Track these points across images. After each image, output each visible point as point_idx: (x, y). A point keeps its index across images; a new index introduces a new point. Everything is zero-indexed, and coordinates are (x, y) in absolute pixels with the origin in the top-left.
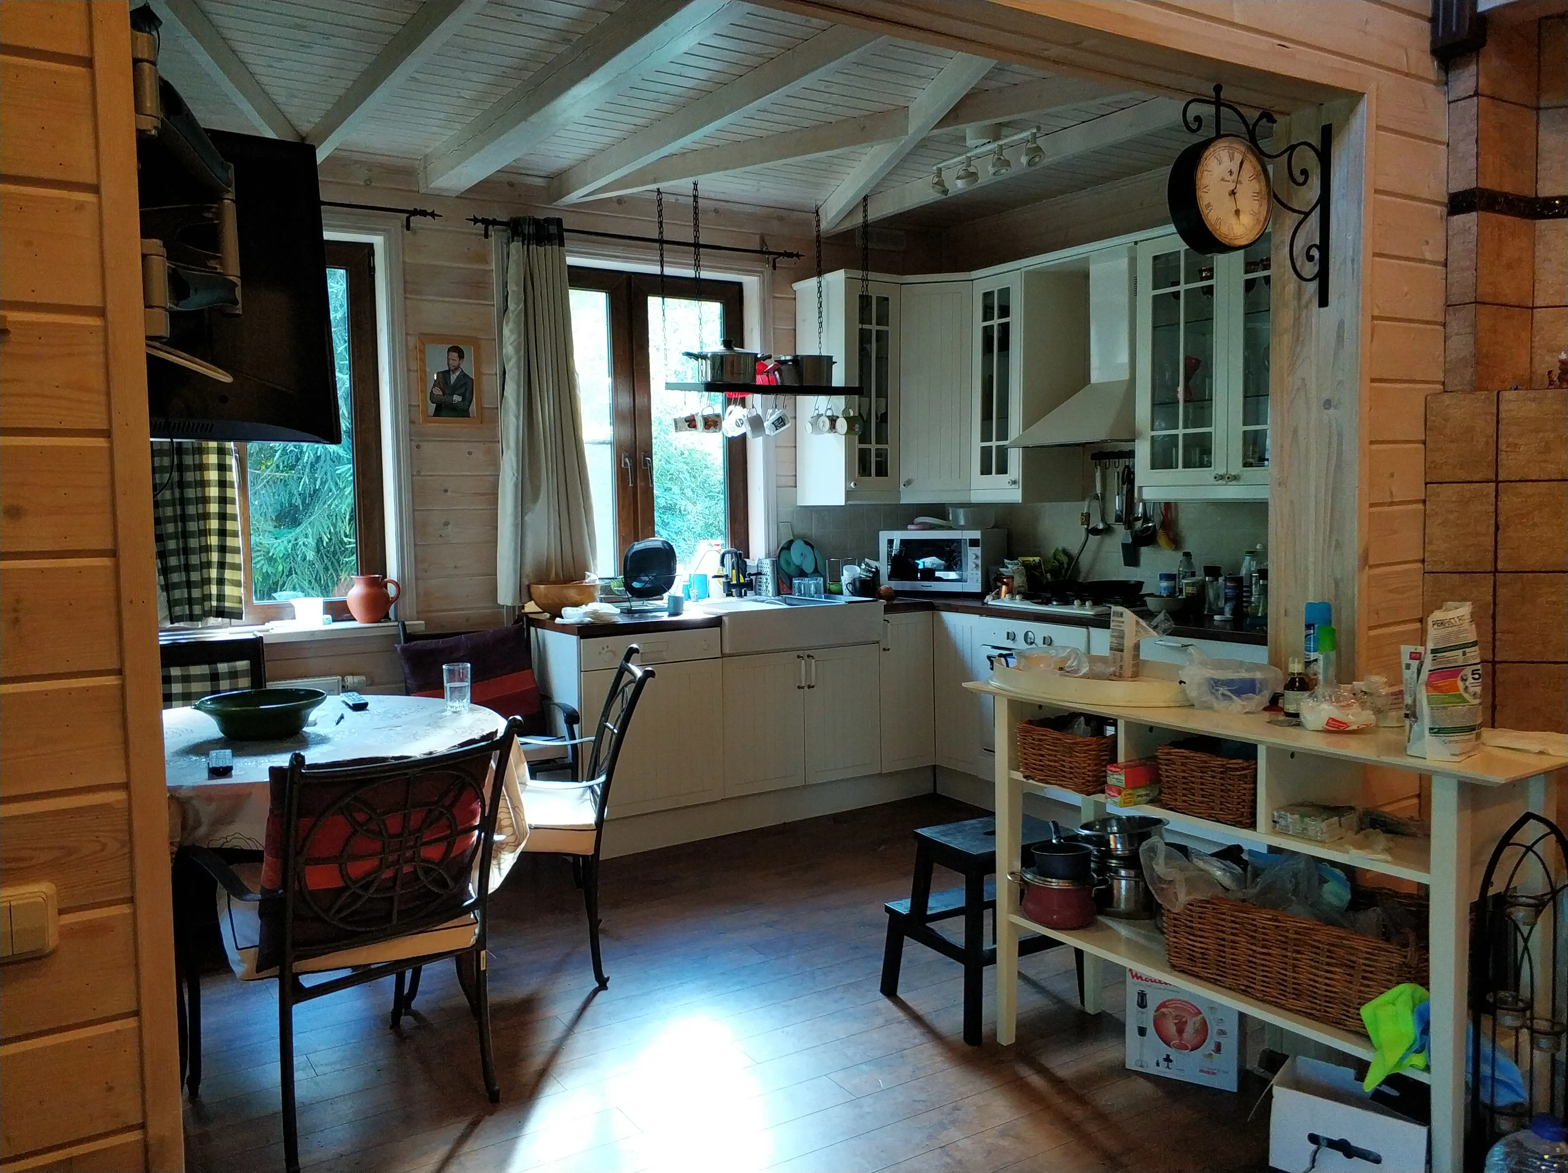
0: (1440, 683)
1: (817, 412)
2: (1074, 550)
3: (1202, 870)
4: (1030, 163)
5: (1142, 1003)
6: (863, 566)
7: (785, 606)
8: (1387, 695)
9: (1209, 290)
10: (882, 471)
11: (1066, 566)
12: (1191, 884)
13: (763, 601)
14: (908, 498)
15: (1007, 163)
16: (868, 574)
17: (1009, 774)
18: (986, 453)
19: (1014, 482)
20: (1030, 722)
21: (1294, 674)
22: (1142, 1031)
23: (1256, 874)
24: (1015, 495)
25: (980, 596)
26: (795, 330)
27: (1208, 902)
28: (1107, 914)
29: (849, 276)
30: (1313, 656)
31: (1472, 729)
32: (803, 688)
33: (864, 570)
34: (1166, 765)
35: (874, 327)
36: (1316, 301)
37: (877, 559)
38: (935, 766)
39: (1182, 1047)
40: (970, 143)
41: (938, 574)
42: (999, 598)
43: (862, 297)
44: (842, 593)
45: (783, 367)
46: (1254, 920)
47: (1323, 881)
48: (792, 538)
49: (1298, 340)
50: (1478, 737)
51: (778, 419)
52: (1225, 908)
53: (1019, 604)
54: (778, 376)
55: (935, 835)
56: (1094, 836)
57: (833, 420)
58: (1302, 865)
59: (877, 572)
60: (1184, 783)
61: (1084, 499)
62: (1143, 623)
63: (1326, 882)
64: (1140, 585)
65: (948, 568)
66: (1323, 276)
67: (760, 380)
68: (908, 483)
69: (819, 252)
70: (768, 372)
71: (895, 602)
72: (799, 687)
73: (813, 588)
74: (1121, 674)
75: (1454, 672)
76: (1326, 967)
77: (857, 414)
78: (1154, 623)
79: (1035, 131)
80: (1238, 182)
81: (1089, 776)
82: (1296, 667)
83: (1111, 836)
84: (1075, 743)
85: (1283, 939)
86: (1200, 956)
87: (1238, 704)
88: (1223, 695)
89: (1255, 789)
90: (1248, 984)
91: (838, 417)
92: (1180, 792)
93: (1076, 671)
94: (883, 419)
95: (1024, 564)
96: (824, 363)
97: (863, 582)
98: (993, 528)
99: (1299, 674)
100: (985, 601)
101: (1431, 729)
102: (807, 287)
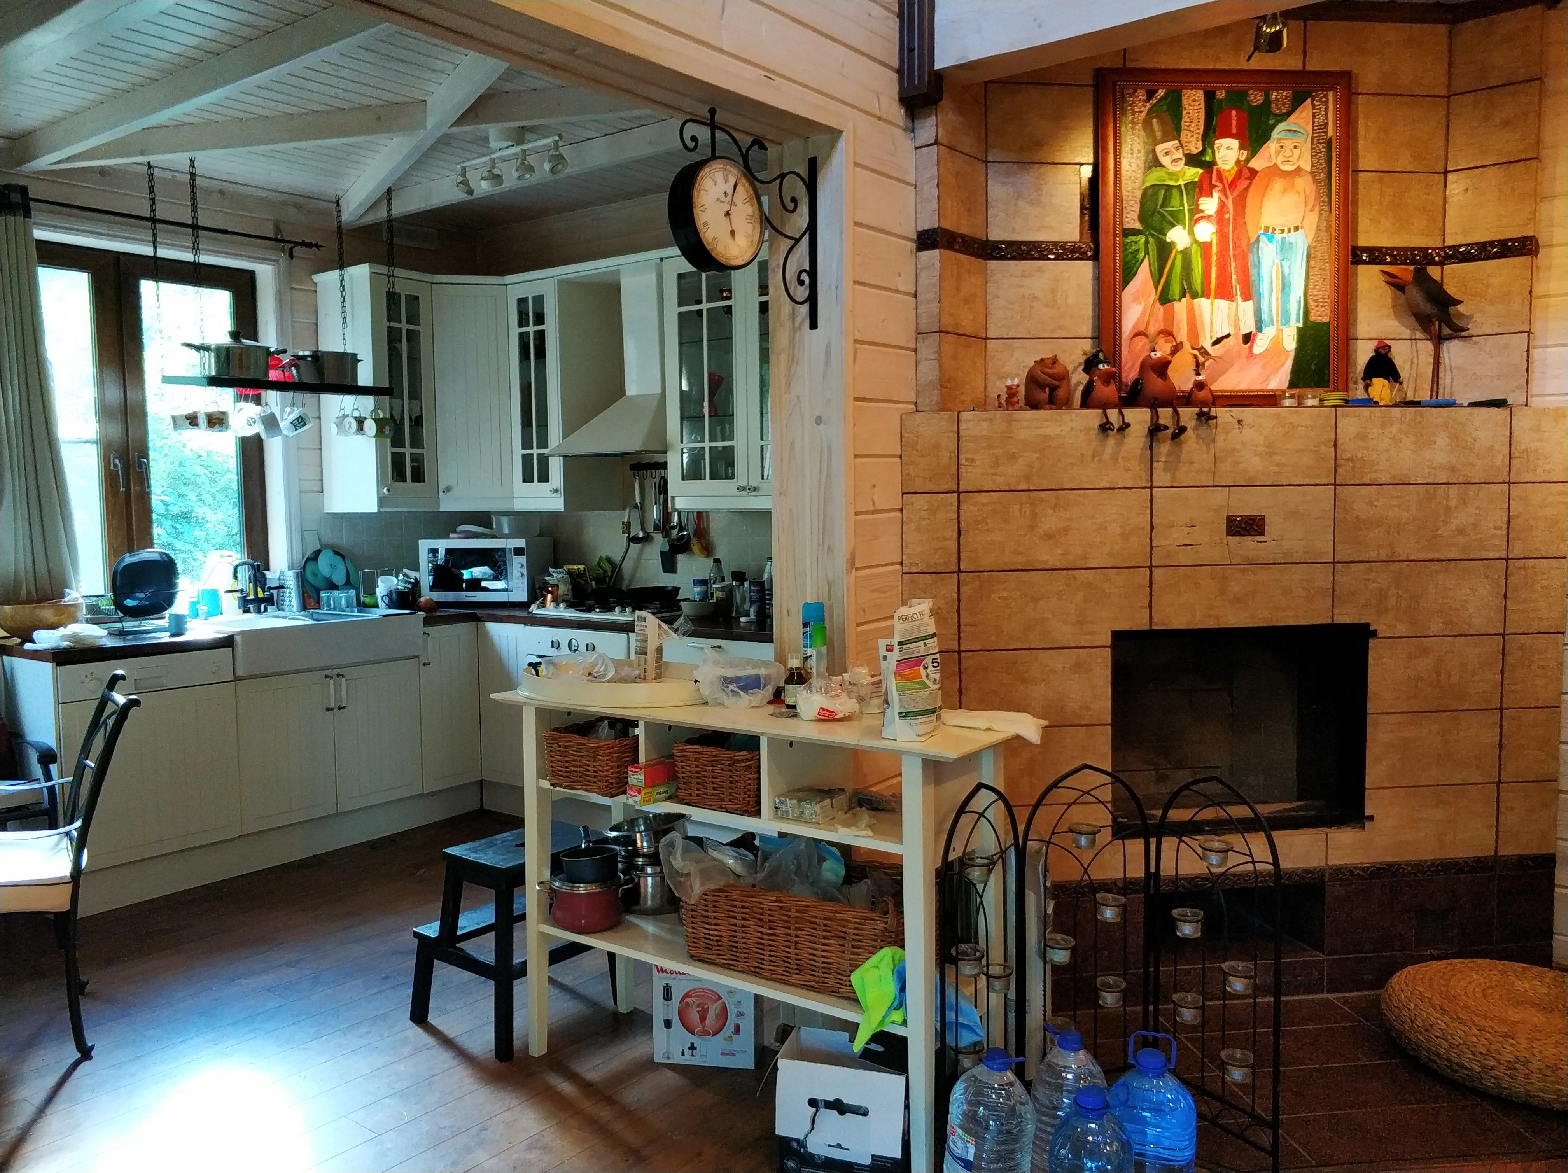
0: (907, 672)
1: (342, 412)
2: (617, 559)
3: (716, 860)
4: (553, 170)
5: (667, 996)
6: (401, 577)
7: (310, 622)
8: (867, 685)
9: (728, 310)
10: (418, 476)
11: (610, 574)
12: (705, 874)
13: (285, 618)
14: (448, 505)
15: (531, 169)
16: (406, 585)
17: (538, 783)
18: (527, 460)
19: (556, 491)
20: (556, 730)
21: (792, 669)
22: (668, 1024)
23: (765, 859)
24: (557, 504)
25: (525, 606)
26: (317, 324)
27: (720, 890)
28: (633, 913)
29: (374, 271)
30: (809, 651)
31: (933, 711)
32: (332, 709)
33: (402, 581)
34: (682, 761)
35: (404, 326)
36: (807, 323)
37: (416, 568)
38: (482, 781)
39: (705, 1033)
40: (493, 144)
41: (484, 584)
42: (544, 607)
43: (389, 293)
44: (376, 606)
45: (301, 363)
46: (761, 903)
47: (822, 859)
48: (319, 547)
49: (792, 360)
50: (938, 718)
51: (298, 419)
52: (735, 895)
53: (564, 612)
54: (294, 372)
55: (465, 853)
56: (622, 836)
57: (360, 421)
58: (803, 846)
59: (417, 583)
60: (698, 778)
61: (624, 509)
62: (665, 626)
63: (825, 860)
64: (676, 590)
65: (496, 579)
66: (812, 300)
67: (274, 375)
68: (448, 489)
69: (341, 244)
70: (282, 367)
71: (437, 614)
72: (328, 709)
73: (343, 601)
74: (645, 676)
75: (917, 661)
76: (823, 941)
77: (388, 416)
78: (675, 626)
79: (557, 138)
80: (732, 203)
81: (612, 778)
82: (794, 663)
83: (638, 835)
84: (599, 747)
85: (786, 918)
86: (716, 943)
87: (745, 698)
88: (732, 691)
89: (759, 778)
90: (757, 965)
91: (366, 418)
92: (694, 787)
93: (604, 676)
94: (417, 422)
95: (569, 573)
96: (349, 361)
97: (400, 593)
98: (539, 536)
99: (797, 668)
100: (530, 610)
101: (900, 713)
102: (329, 279)
